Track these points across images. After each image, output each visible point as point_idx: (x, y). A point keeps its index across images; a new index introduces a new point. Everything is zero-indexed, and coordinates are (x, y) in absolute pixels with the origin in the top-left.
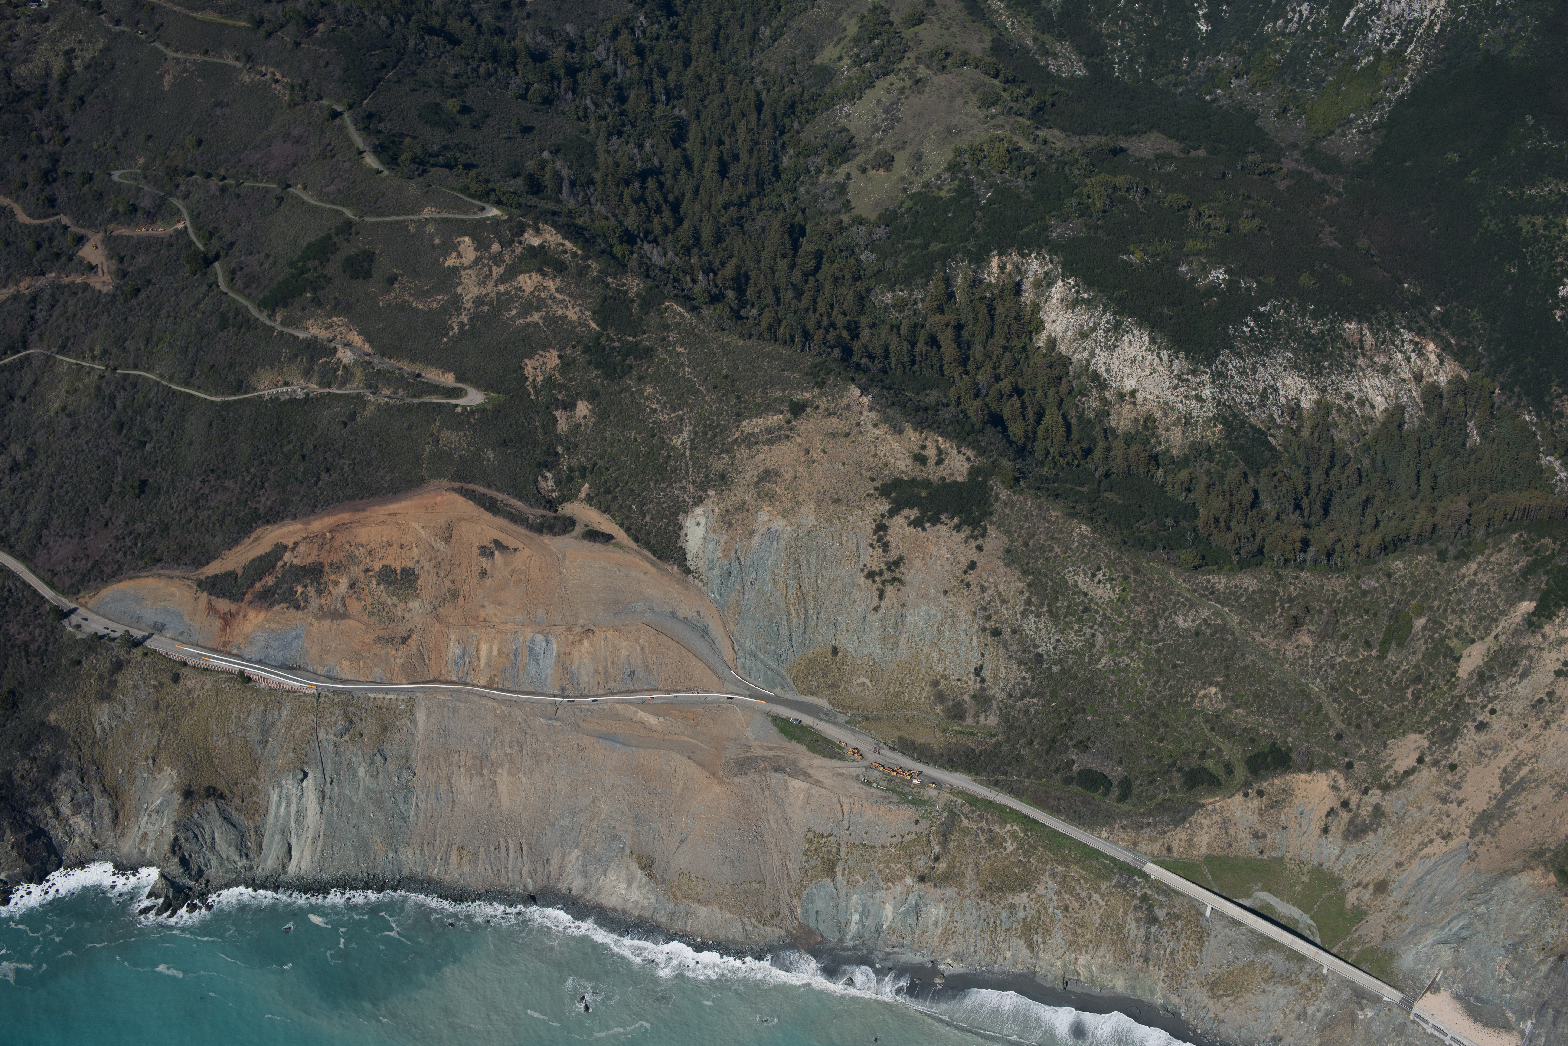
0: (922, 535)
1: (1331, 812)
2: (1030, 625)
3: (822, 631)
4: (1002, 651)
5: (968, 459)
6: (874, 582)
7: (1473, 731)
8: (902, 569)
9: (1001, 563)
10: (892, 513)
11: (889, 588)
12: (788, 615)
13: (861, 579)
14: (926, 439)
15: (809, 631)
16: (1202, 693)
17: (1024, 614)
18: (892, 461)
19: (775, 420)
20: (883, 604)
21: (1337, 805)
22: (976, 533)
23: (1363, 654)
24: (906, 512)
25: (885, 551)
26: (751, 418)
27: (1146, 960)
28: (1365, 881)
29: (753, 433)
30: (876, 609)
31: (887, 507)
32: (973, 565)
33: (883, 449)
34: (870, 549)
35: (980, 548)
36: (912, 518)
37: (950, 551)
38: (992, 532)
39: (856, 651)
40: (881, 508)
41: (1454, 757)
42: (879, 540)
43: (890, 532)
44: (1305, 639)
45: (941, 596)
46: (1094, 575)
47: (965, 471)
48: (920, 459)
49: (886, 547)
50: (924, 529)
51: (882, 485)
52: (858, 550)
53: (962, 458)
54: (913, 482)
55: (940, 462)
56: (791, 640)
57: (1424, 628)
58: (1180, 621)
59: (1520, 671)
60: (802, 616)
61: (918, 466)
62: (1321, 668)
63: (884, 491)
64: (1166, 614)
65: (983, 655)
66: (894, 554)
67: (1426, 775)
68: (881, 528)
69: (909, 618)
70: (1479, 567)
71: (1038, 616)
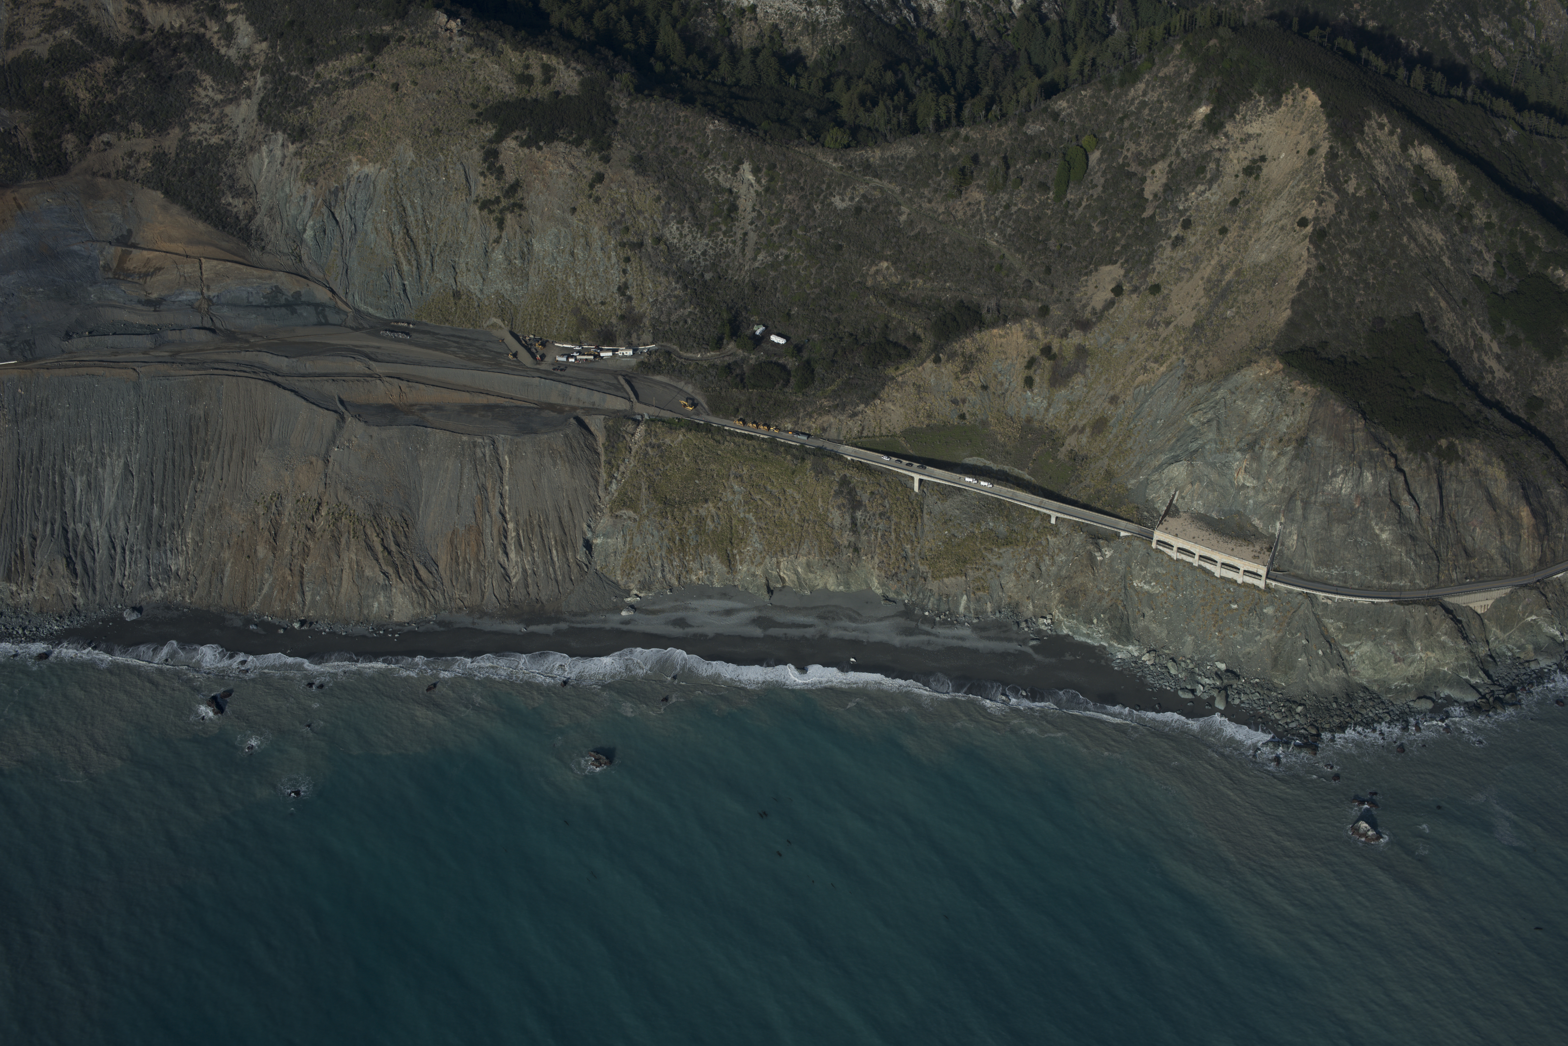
0: (538, 154)
1: (1031, 363)
2: (672, 232)
3: (440, 276)
4: (645, 264)
5: (579, 73)
6: (491, 212)
7: (1169, 249)
8: (520, 194)
9: (631, 173)
10: (501, 137)
11: (509, 216)
12: (398, 264)
13: (475, 211)
14: (528, 57)
15: (425, 277)
16: (874, 269)
18: (494, 84)
19: (353, 59)
20: (504, 234)
21: (1037, 353)
22: (600, 145)
23: (1038, 198)
24: (516, 133)
25: (498, 178)
26: (326, 61)
27: (856, 550)
28: (1081, 424)
29: (331, 78)
30: (497, 241)
31: (494, 132)
32: (600, 178)
33: (481, 74)
34: (482, 179)
35: (605, 160)
36: (524, 138)
37: (572, 167)
38: (617, 142)
39: (481, 291)
40: (487, 134)
41: (1153, 279)
42: (491, 167)
43: (501, 157)
44: (975, 195)
45: (568, 216)
47: (576, 85)
49: (499, 173)
50: (540, 148)
51: (486, 110)
52: (467, 180)
53: (572, 73)
54: (520, 104)
55: (547, 80)
56: (405, 290)
57: (1100, 161)
58: (838, 202)
59: (1208, 176)
60: (414, 263)
61: (524, 87)
62: (997, 220)
63: (489, 116)
64: (821, 197)
65: (625, 272)
66: (510, 177)
67: (1127, 302)
68: (491, 155)
69: (536, 246)
70: (1147, 86)
71: (680, 222)
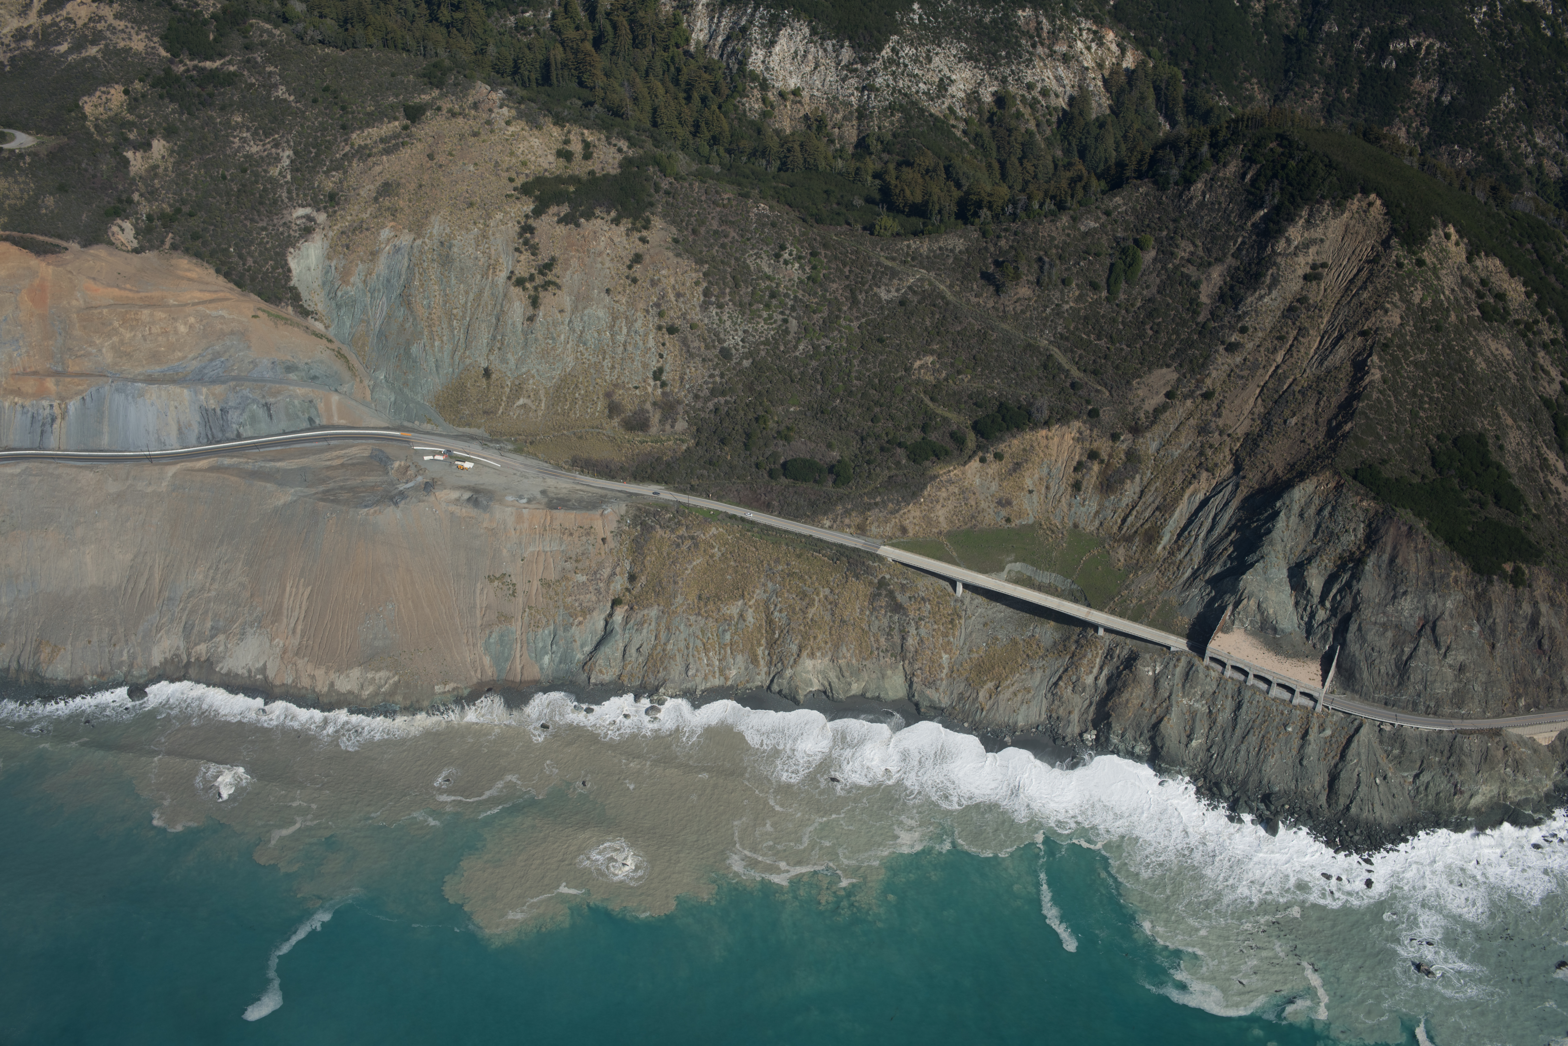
0: (575, 232)
1: (1079, 467)
2: (711, 318)
4: (683, 349)
5: (620, 151)
6: (524, 289)
7: (1224, 354)
8: (556, 271)
9: (671, 254)
10: (538, 212)
11: (543, 294)
13: (510, 289)
14: (569, 132)
15: (454, 353)
16: (918, 364)
17: (705, 306)
18: (533, 159)
19: (389, 128)
20: (538, 313)
21: (1085, 457)
22: (638, 225)
23: (1091, 297)
24: (553, 209)
25: (534, 254)
26: (361, 128)
29: (366, 145)
30: (531, 319)
31: (532, 207)
32: (637, 258)
33: (520, 147)
34: (517, 254)
35: (643, 240)
36: (562, 215)
37: (611, 246)
38: (657, 223)
39: (512, 370)
40: (524, 209)
41: (1208, 385)
42: (526, 243)
43: (537, 233)
44: (1025, 291)
45: (604, 296)
46: (777, 256)
47: (617, 164)
48: (565, 155)
49: (534, 250)
50: (578, 225)
51: (522, 185)
53: (613, 150)
54: (559, 179)
55: (587, 156)
57: (1155, 260)
58: (882, 293)
59: (1268, 281)
61: (562, 162)
62: (1047, 319)
63: (526, 190)
64: (866, 287)
65: (661, 356)
66: (545, 256)
67: (1181, 407)
68: (527, 230)
69: (571, 326)
70: (1206, 186)
